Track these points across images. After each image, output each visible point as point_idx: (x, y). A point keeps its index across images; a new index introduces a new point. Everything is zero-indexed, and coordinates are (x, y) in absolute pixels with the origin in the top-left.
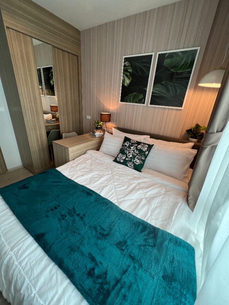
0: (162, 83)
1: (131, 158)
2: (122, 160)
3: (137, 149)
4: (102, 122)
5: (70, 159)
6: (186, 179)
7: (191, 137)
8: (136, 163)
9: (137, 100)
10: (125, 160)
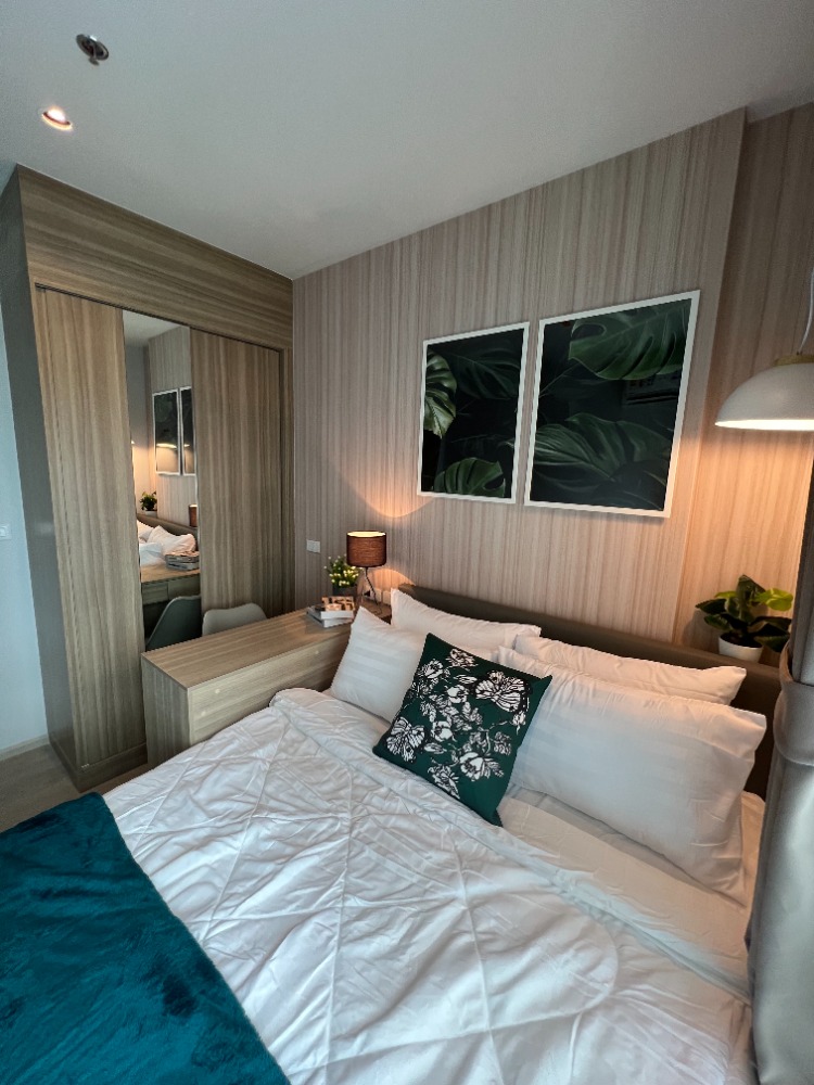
0: (569, 419)
1: (445, 743)
2: (408, 750)
3: (472, 697)
4: (354, 568)
5: (194, 736)
6: (736, 874)
7: (727, 638)
8: (470, 775)
9: (482, 484)
10: (419, 750)
